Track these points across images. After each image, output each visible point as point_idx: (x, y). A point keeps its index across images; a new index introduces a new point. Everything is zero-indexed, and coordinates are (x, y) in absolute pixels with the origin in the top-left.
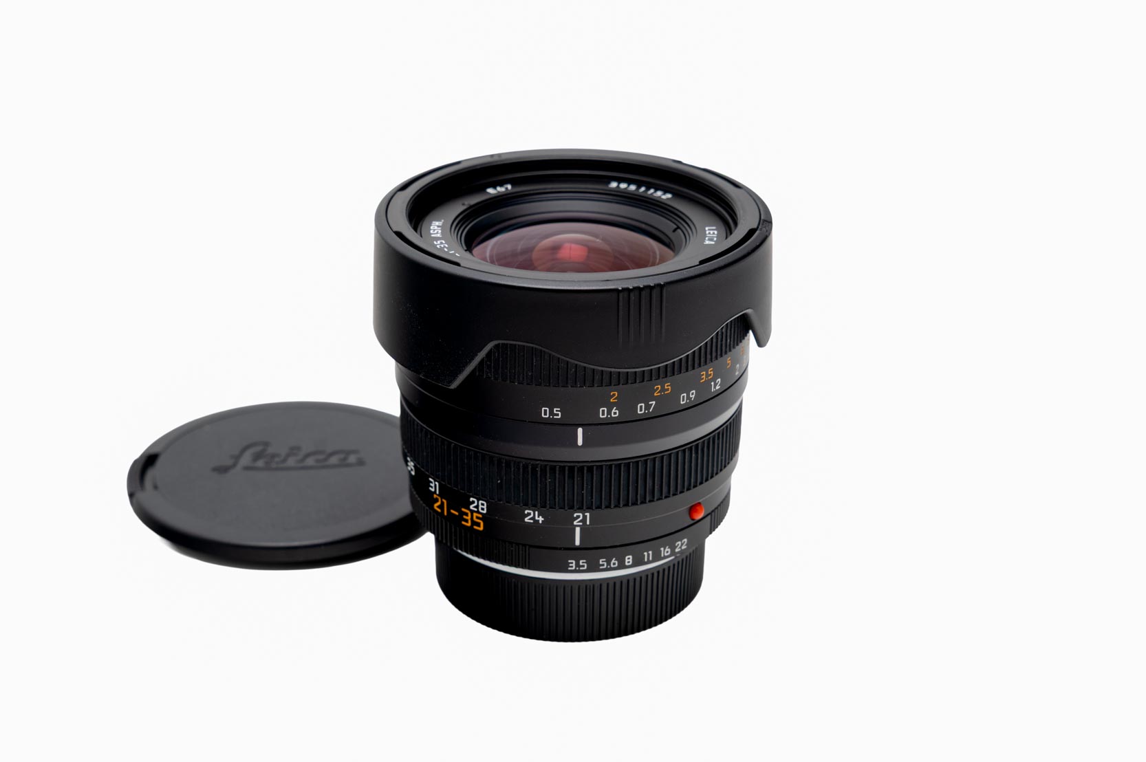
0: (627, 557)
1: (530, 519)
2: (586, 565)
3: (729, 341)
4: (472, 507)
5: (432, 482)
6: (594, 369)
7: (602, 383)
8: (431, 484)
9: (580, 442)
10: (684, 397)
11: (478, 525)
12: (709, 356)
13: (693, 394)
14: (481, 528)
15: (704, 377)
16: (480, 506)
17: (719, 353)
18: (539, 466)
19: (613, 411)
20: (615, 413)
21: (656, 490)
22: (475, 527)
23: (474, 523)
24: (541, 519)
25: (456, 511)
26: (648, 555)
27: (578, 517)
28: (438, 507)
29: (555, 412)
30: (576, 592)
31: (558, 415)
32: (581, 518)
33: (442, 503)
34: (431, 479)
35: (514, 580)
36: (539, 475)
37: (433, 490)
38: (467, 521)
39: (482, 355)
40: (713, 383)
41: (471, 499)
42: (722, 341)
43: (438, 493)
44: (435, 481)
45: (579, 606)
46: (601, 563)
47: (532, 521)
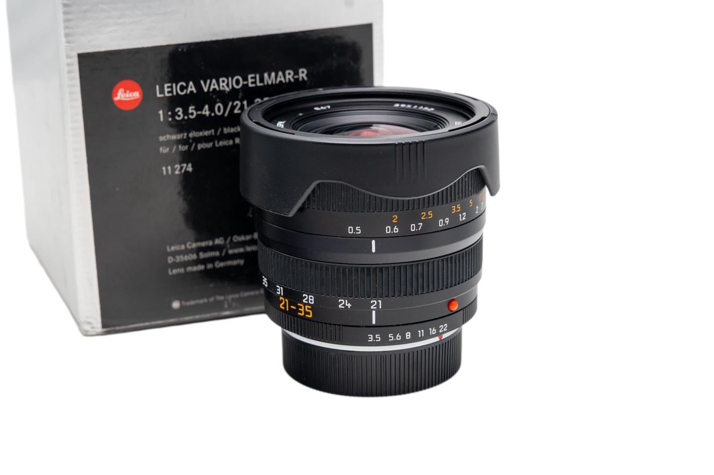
0: (407, 333)
1: (342, 306)
2: (380, 338)
3: (470, 188)
4: (304, 301)
5: (278, 288)
6: (381, 198)
7: (387, 209)
8: (278, 290)
9: (374, 250)
10: (441, 221)
11: (309, 313)
12: (457, 196)
13: (447, 220)
14: (311, 316)
15: (454, 209)
16: (310, 299)
17: (464, 195)
18: (347, 268)
19: (395, 228)
20: (396, 230)
21: (425, 286)
22: (307, 316)
23: (306, 313)
24: (349, 305)
25: (294, 306)
26: (421, 332)
27: (374, 303)
28: (283, 306)
29: (357, 230)
30: (374, 360)
31: (359, 231)
32: (376, 304)
33: (285, 302)
34: (278, 286)
35: (332, 353)
36: (347, 275)
37: (279, 293)
38: (301, 312)
39: (309, 191)
40: (460, 215)
41: (304, 295)
42: (465, 187)
43: (282, 295)
44: (280, 286)
45: (376, 370)
46: (390, 337)
47: (343, 307)
